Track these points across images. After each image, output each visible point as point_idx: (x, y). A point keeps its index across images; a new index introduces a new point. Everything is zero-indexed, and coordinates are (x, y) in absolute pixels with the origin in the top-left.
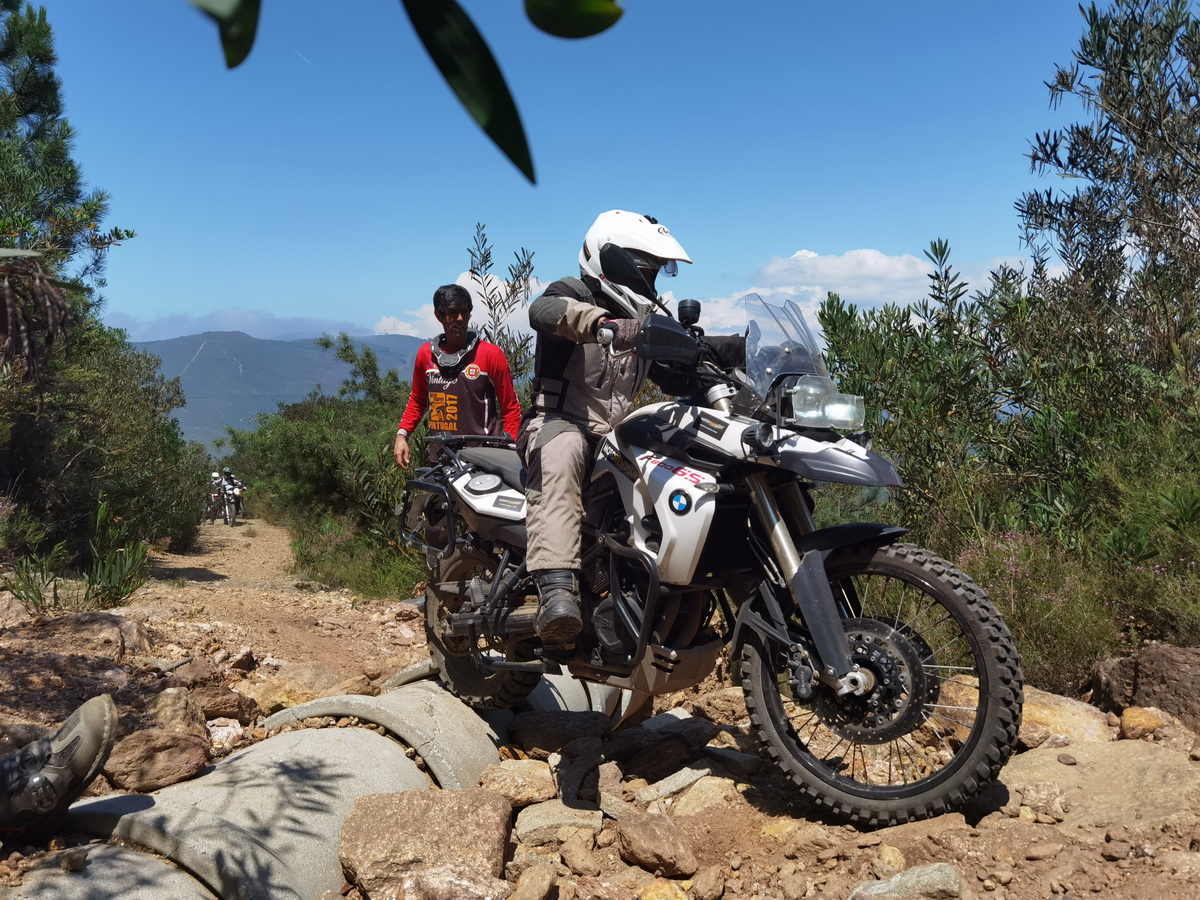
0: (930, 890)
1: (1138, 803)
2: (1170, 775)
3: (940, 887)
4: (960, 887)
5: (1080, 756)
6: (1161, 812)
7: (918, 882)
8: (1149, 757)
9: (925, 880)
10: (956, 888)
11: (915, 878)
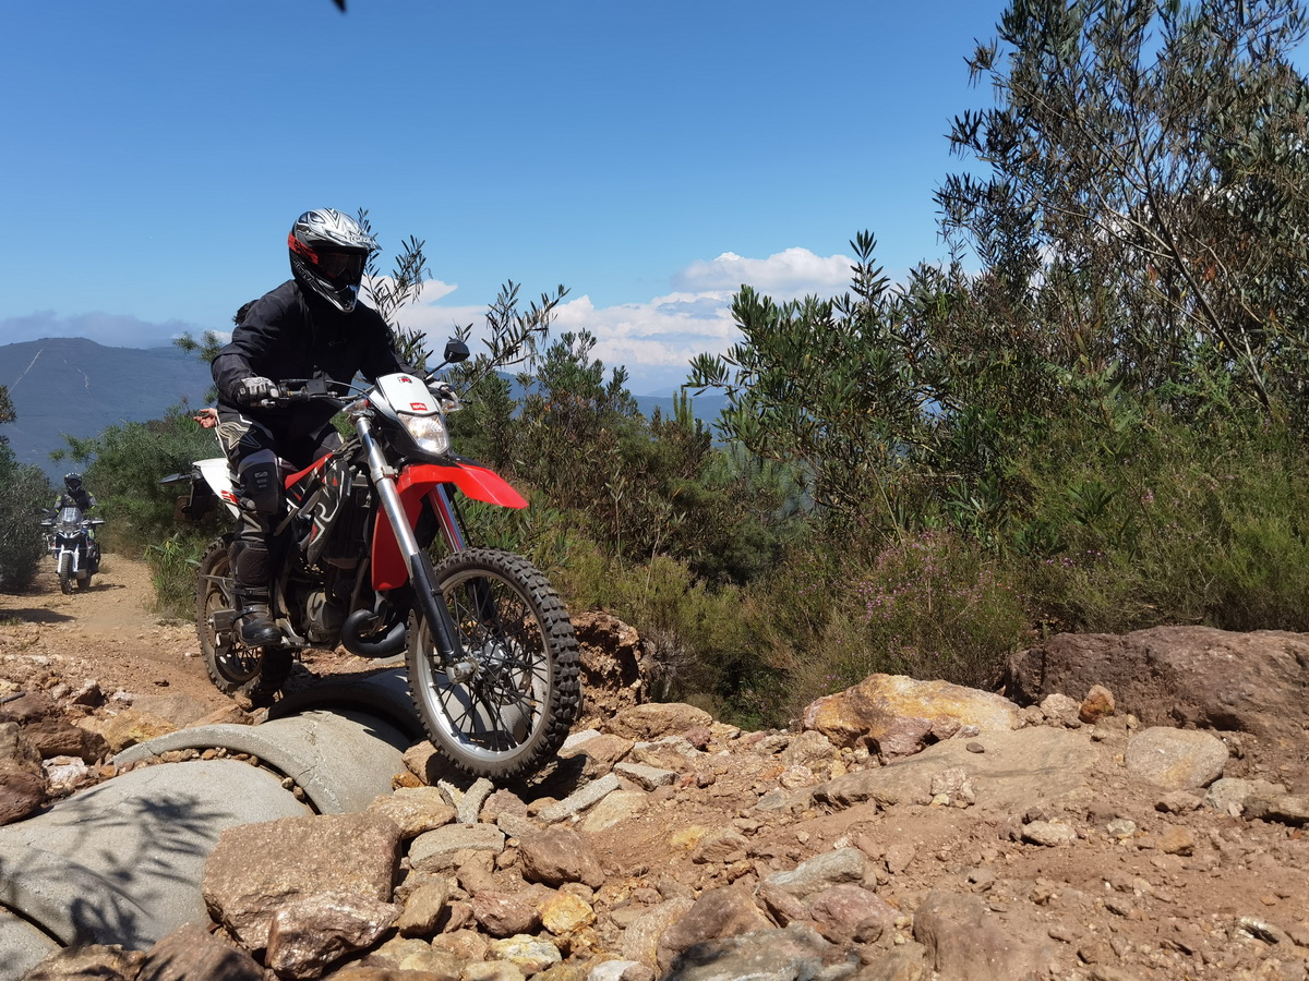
0: (834, 874)
1: (1040, 783)
2: (1071, 755)
3: (845, 870)
4: (864, 869)
5: (987, 744)
6: (1061, 789)
7: (823, 868)
8: (1053, 741)
9: (830, 864)
10: (859, 870)
11: (820, 864)
